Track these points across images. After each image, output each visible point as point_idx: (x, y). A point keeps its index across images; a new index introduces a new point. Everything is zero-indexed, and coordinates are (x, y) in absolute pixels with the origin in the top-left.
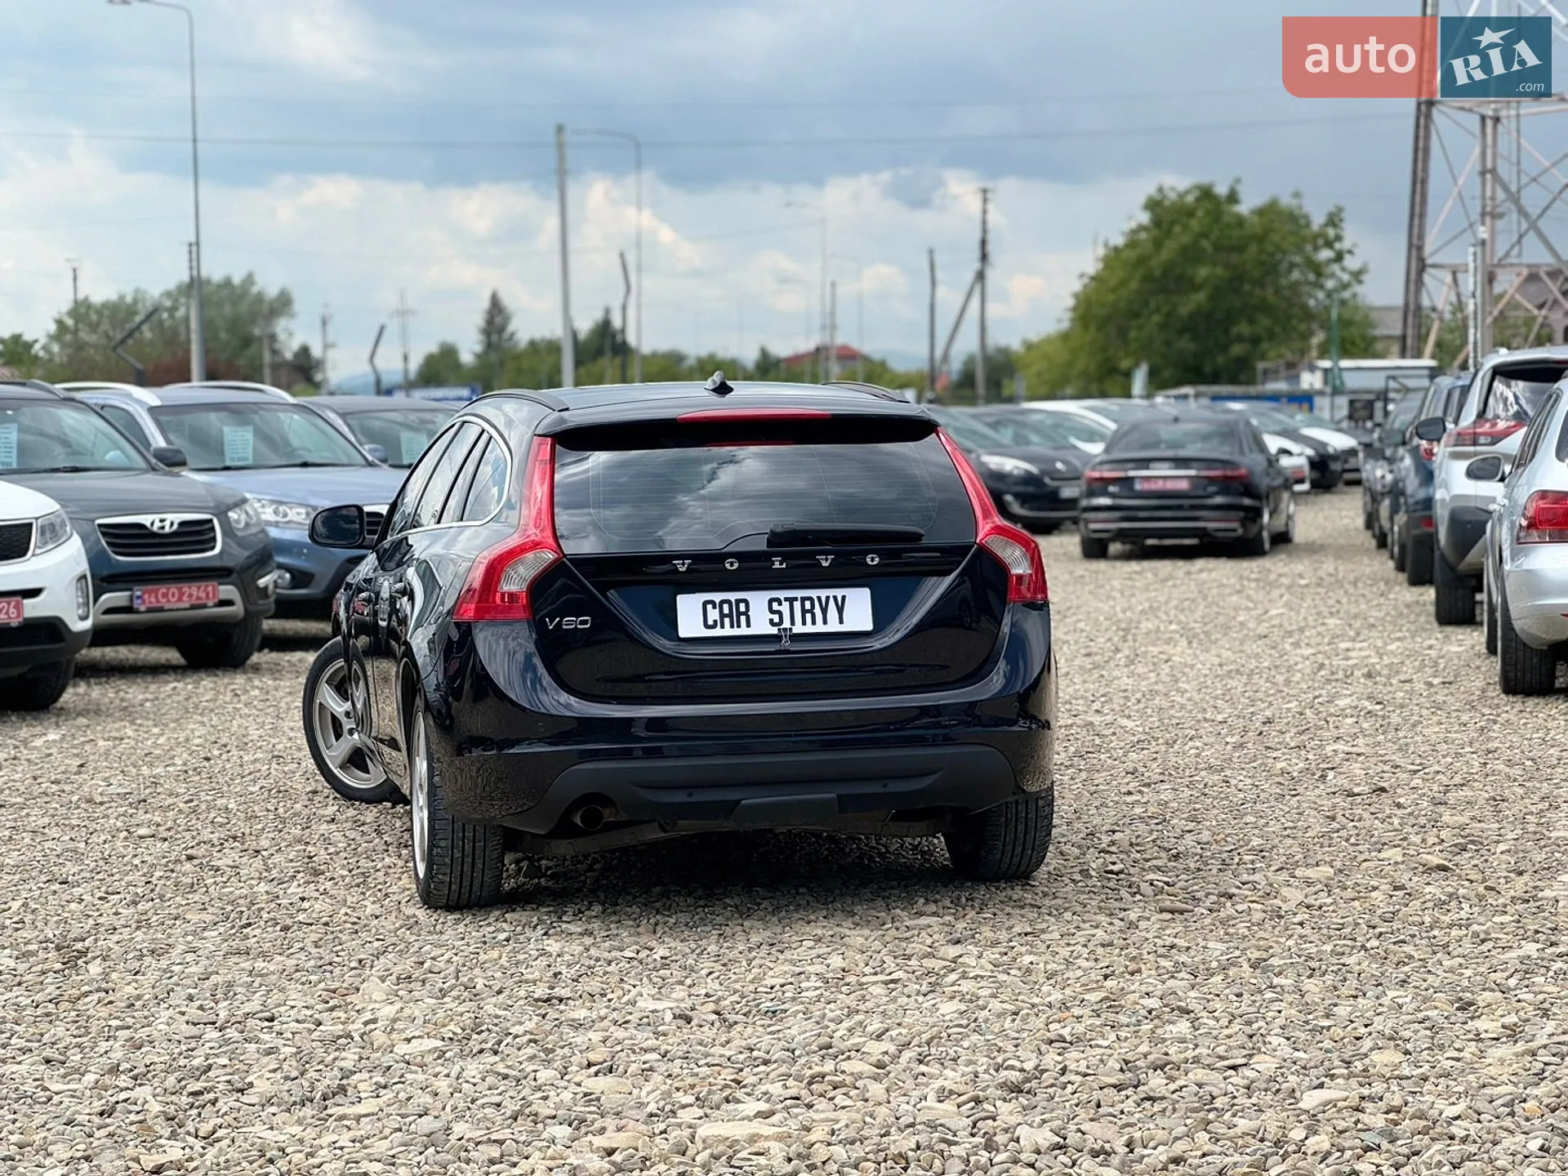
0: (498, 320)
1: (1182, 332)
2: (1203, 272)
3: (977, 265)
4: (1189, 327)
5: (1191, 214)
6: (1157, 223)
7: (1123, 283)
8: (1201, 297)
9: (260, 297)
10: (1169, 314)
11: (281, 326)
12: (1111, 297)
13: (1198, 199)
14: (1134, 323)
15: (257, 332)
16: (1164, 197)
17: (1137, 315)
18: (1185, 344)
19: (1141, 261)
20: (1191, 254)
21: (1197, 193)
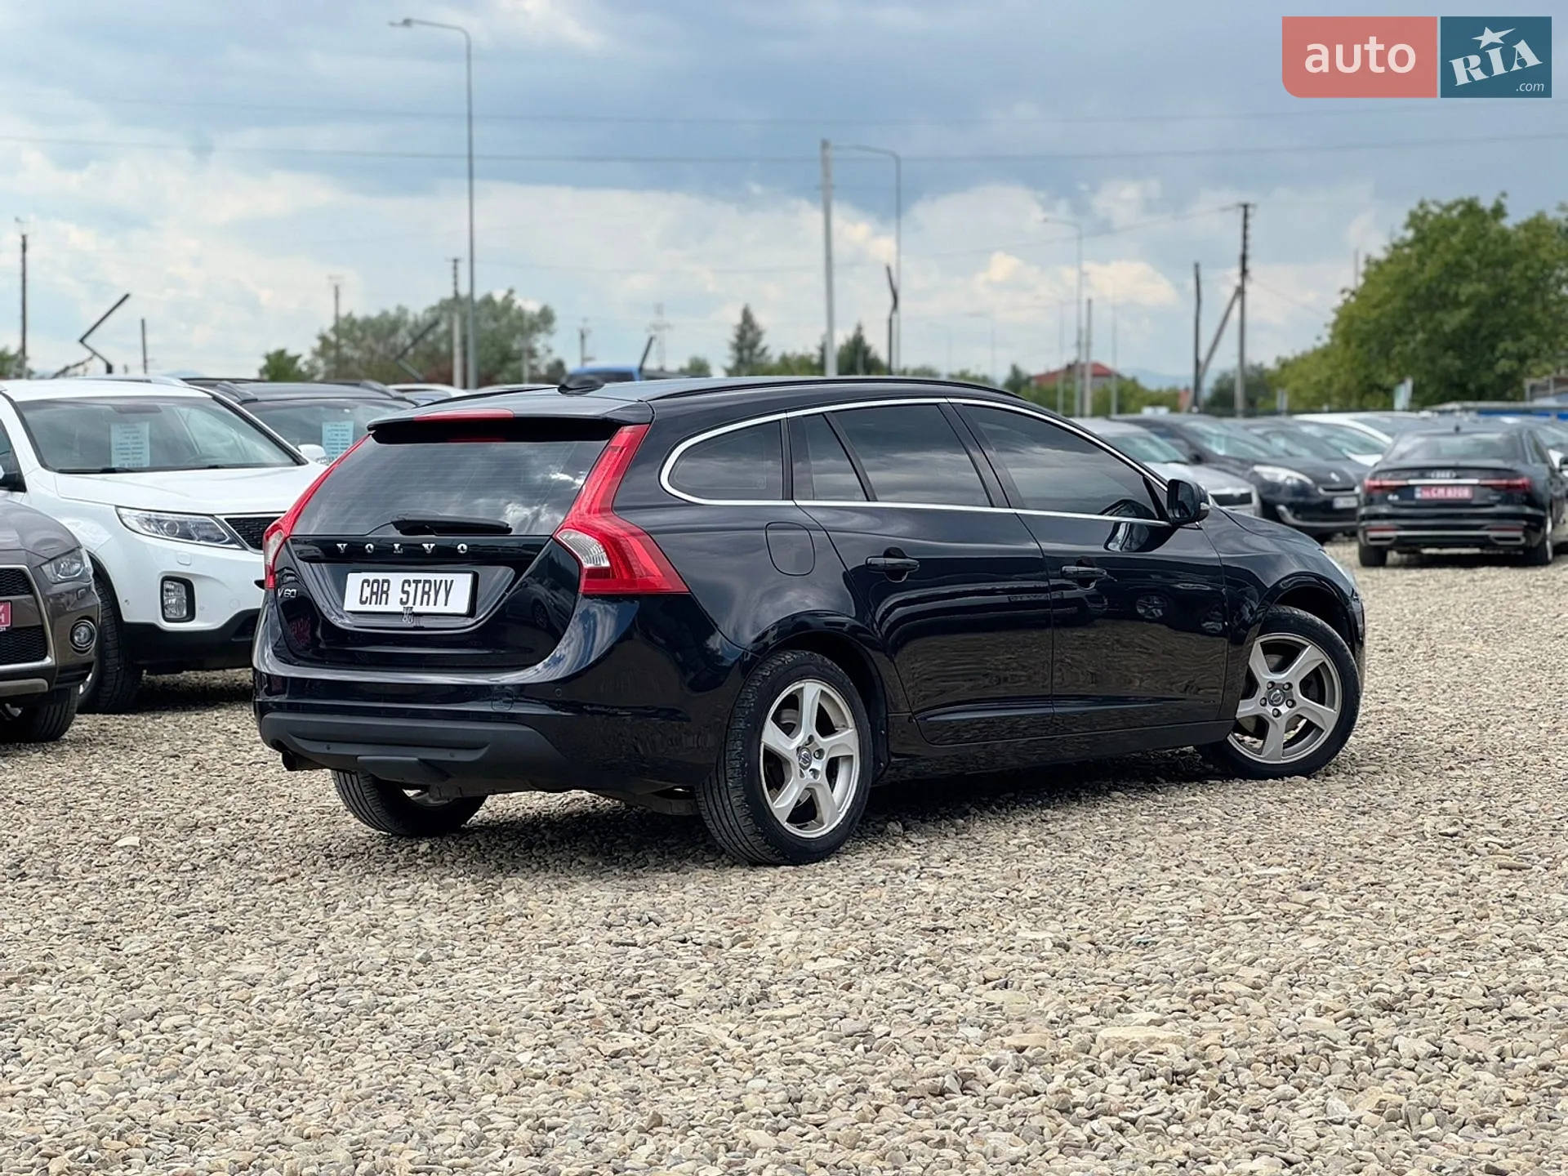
0: (750, 335)
1: (1448, 347)
2: (1466, 290)
3: (1237, 281)
4: (1455, 343)
5: (1454, 229)
6: (1420, 238)
7: (1388, 299)
8: (1465, 312)
9: (521, 314)
10: (1435, 331)
11: (540, 342)
12: (1375, 313)
13: (1462, 215)
14: (1397, 339)
15: (516, 346)
16: (1427, 213)
17: (1399, 332)
18: (1451, 362)
19: (1405, 278)
20: (1456, 271)
21: (1460, 208)
